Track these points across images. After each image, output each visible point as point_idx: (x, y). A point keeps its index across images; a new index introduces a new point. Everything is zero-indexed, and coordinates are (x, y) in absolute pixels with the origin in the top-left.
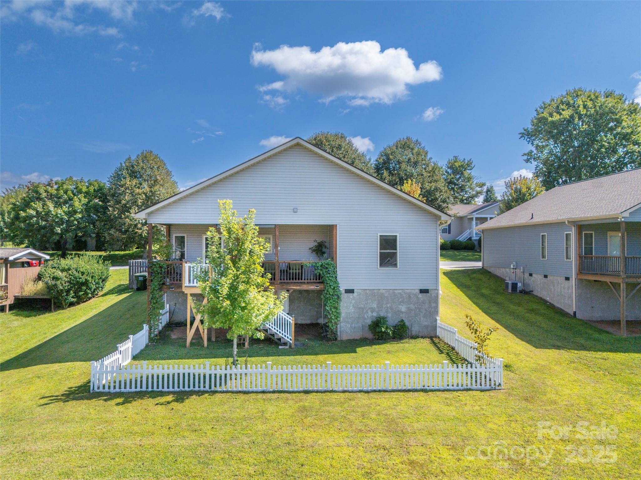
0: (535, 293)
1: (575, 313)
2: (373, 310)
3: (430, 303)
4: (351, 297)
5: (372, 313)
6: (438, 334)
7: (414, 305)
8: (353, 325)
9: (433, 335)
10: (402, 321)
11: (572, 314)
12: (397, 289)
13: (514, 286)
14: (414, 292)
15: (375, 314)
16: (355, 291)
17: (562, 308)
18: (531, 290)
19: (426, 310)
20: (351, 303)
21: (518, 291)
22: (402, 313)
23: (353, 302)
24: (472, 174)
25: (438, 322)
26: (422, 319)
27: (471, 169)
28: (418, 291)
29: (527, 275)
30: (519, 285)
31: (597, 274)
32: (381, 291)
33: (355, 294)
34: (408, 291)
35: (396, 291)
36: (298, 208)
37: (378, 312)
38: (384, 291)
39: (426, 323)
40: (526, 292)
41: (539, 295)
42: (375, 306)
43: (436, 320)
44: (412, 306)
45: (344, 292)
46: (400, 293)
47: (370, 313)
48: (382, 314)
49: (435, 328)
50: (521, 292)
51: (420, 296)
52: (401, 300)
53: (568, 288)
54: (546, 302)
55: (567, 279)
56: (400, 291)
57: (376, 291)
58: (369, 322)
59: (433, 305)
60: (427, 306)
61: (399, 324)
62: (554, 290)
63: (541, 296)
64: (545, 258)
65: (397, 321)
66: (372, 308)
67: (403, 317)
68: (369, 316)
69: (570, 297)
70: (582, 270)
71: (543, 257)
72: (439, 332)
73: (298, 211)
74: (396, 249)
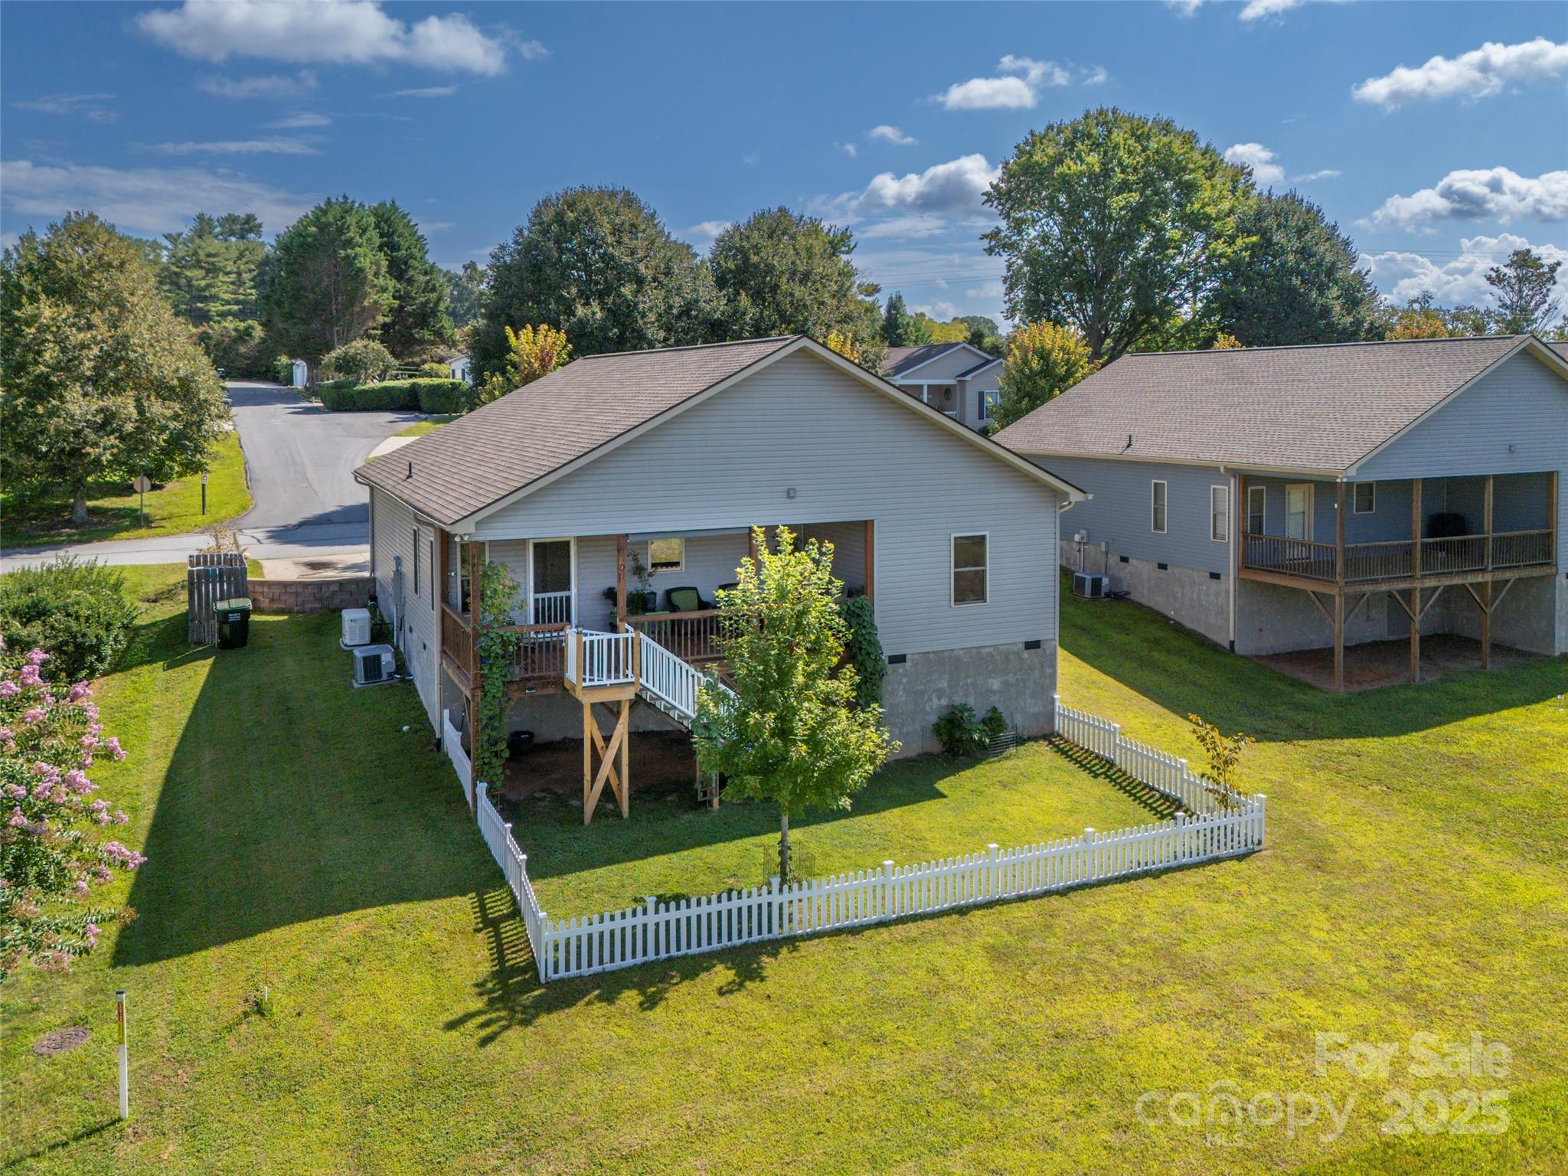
0: (1135, 596)
1: (1232, 643)
2: (940, 693)
3: (1042, 667)
4: (901, 671)
5: (940, 699)
6: (1057, 728)
7: (1015, 674)
8: (905, 730)
9: (1047, 732)
10: (995, 710)
11: (1227, 645)
12: (984, 647)
13: (1096, 583)
14: (1015, 648)
15: (944, 702)
16: (908, 657)
17: (1202, 631)
18: (1125, 589)
19: (1035, 682)
20: (900, 683)
21: (1103, 595)
22: (992, 692)
23: (905, 680)
24: (855, 264)
25: (1057, 704)
26: (1029, 701)
27: (848, 252)
28: (1022, 646)
29: (1114, 560)
30: (1105, 581)
31: (1285, 574)
32: (955, 653)
33: (908, 664)
34: (1005, 648)
35: (982, 651)
36: (797, 488)
37: (950, 698)
38: (961, 652)
39: (1036, 710)
40: (1118, 597)
41: (1144, 601)
42: (945, 685)
43: (1053, 701)
44: (1011, 678)
45: (887, 661)
46: (989, 654)
47: (935, 700)
48: (958, 700)
49: (1051, 716)
50: (1108, 595)
51: (1026, 655)
52: (991, 667)
53: (1217, 594)
54: (1167, 619)
55: (1215, 576)
56: (991, 650)
57: (946, 654)
58: (933, 718)
59: (1048, 671)
60: (1037, 673)
61: (989, 715)
62: (1183, 595)
63: (1151, 604)
64: (1163, 529)
65: (983, 712)
66: (939, 689)
67: (995, 700)
68: (934, 707)
69: (1222, 612)
70: (1247, 563)
71: (1158, 526)
72: (1059, 725)
73: (798, 494)
74: (984, 564)
